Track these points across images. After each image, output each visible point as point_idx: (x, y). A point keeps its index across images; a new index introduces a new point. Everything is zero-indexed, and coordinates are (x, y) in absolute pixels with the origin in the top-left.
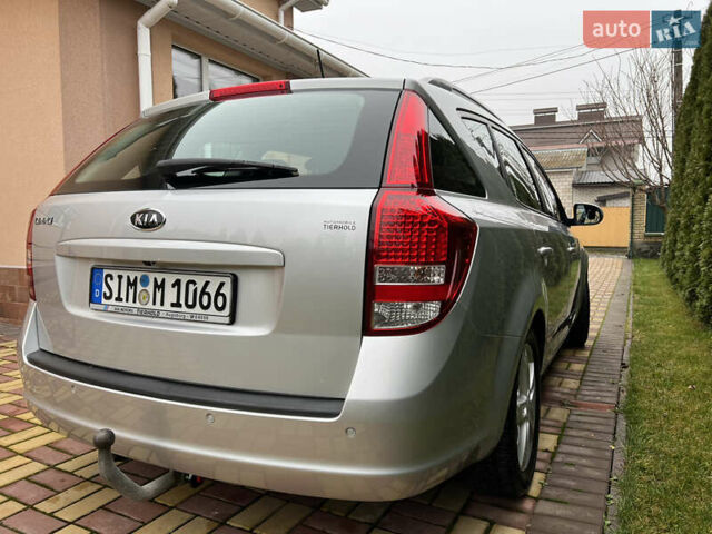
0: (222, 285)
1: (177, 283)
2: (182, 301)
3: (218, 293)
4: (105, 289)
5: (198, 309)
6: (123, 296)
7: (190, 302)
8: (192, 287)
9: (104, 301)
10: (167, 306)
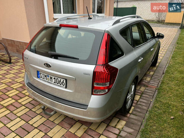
0: (63, 81)
1: (55, 78)
2: (56, 82)
3: (63, 82)
4: (40, 76)
5: (59, 84)
6: (44, 78)
7: (58, 83)
8: (58, 80)
9: (40, 78)
10: (53, 82)
